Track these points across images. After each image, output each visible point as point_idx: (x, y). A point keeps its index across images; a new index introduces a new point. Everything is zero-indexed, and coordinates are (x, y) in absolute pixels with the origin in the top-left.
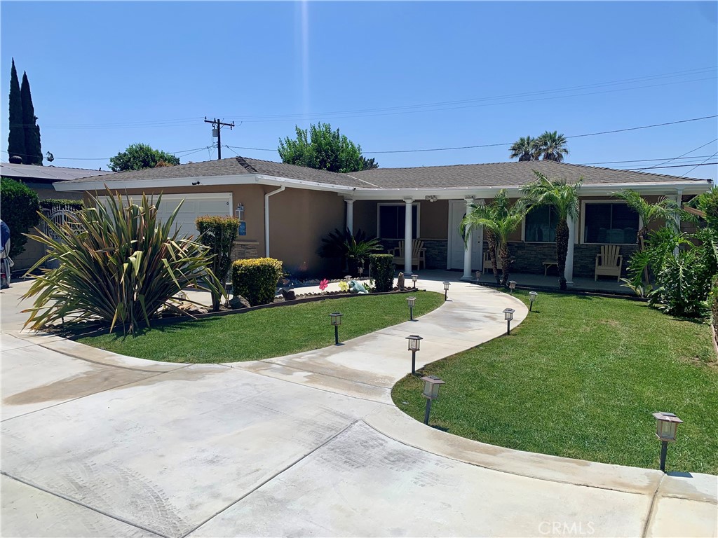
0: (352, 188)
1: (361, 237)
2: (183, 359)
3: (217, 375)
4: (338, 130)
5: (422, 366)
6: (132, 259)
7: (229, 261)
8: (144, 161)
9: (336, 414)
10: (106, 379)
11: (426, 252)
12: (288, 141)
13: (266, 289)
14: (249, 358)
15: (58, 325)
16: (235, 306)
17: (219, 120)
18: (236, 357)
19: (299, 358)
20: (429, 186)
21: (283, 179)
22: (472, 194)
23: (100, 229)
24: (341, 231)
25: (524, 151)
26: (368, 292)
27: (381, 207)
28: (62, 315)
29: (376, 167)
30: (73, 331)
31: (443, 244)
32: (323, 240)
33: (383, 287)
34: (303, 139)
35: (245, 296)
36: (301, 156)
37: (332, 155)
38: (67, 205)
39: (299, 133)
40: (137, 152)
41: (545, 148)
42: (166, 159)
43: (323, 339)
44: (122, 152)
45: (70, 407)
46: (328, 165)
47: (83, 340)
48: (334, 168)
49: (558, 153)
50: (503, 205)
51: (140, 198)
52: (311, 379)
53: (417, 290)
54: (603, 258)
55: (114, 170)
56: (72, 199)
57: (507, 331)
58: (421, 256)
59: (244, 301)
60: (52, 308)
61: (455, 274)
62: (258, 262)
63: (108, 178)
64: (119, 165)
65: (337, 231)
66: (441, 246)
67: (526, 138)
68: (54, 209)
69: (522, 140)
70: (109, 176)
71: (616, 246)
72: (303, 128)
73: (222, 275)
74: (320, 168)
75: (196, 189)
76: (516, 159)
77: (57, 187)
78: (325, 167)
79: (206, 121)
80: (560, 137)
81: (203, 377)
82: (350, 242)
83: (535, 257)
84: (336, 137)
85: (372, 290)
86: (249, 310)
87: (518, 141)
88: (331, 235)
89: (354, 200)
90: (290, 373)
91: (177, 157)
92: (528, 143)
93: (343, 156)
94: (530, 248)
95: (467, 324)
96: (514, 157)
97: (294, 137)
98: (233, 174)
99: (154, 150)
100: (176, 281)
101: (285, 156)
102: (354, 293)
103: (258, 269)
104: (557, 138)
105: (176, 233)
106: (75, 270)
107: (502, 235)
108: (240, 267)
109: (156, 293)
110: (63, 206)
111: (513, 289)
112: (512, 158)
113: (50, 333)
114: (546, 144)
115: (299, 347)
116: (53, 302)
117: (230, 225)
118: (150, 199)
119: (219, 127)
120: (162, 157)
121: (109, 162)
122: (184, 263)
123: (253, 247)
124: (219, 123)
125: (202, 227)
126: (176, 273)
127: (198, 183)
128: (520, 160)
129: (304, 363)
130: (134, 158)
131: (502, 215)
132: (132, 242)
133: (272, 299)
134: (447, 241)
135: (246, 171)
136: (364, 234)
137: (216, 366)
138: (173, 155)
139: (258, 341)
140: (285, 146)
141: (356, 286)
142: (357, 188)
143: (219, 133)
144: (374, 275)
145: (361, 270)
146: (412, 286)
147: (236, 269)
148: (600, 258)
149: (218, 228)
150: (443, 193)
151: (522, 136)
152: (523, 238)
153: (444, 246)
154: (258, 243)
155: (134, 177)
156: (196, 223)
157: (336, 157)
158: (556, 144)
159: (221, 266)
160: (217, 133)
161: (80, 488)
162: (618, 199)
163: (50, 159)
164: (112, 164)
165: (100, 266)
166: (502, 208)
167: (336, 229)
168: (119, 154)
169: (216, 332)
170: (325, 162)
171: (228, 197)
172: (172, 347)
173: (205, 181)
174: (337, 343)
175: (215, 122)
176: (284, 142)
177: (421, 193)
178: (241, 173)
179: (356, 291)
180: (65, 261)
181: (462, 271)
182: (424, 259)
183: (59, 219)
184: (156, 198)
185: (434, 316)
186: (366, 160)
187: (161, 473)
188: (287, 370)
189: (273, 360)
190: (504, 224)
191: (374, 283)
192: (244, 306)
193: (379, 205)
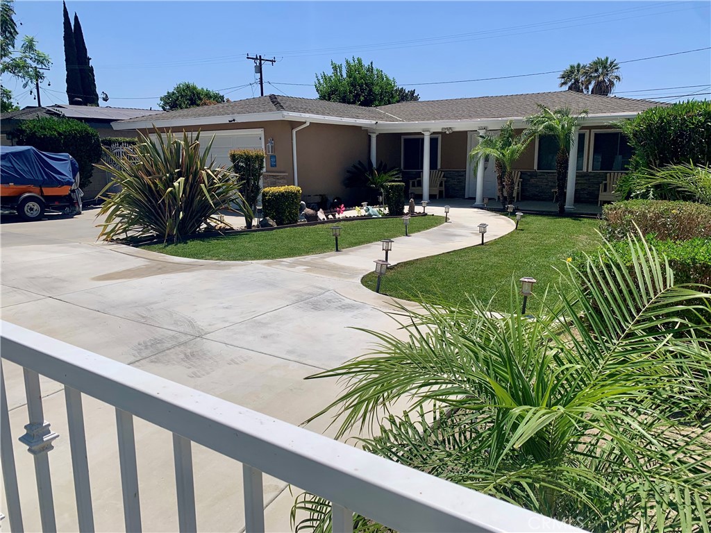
0: (374, 122)
1: (383, 168)
2: (216, 258)
3: (239, 267)
4: (372, 63)
5: (396, 264)
6: (176, 184)
7: (258, 189)
8: (191, 100)
9: (317, 287)
10: (160, 269)
11: (445, 182)
12: (325, 77)
13: (290, 213)
14: (266, 258)
15: (123, 239)
16: (264, 226)
17: (260, 56)
18: (256, 257)
19: (304, 259)
20: (449, 118)
21: (307, 115)
22: (483, 125)
23: (151, 160)
24: (366, 164)
25: (574, 79)
26: (380, 216)
27: (405, 140)
28: (125, 231)
29: (416, 99)
30: (133, 242)
31: (462, 175)
32: (348, 172)
33: (396, 212)
34: (339, 74)
35: (273, 218)
36: (337, 90)
37: (366, 89)
38: (124, 142)
39: (335, 68)
40: (184, 91)
41: (596, 75)
42: (211, 97)
43: (328, 248)
44: (171, 91)
45: (135, 282)
46: (362, 98)
47: (143, 247)
48: (367, 103)
49: (609, 80)
50: (510, 135)
51: (181, 135)
52: (308, 270)
53: (426, 214)
54: (608, 185)
55: (164, 110)
56: (127, 137)
57: (481, 242)
58: (441, 185)
59: (271, 222)
60: (118, 224)
61: (468, 201)
62: (282, 189)
63: (157, 117)
64: (168, 103)
65: (360, 163)
66: (460, 176)
67: (576, 65)
68: (113, 146)
69: (572, 67)
70: (158, 116)
71: (622, 173)
72: (338, 63)
73: (252, 200)
74: (354, 103)
75: (232, 126)
76: (566, 88)
77: (115, 126)
78: (359, 100)
79: (248, 58)
80: (612, 63)
81: (229, 268)
82: (372, 173)
83: (547, 185)
84: (370, 69)
85: (385, 216)
86: (275, 228)
87: (568, 68)
88: (355, 166)
89: (377, 133)
90: (294, 267)
91: (221, 94)
92: (578, 71)
93: (376, 89)
94: (542, 177)
95: (452, 238)
96: (564, 86)
97: (330, 72)
98: (264, 111)
99: (199, 88)
100: (211, 202)
101: (321, 91)
102: (369, 217)
103: (282, 195)
104: (609, 63)
105: (212, 164)
106: (133, 193)
107: (507, 164)
108: (267, 193)
109: (198, 212)
110: (120, 144)
111: (511, 213)
112: (561, 86)
113: (118, 243)
115: (308, 252)
116: (118, 219)
117: (257, 157)
118: (190, 136)
119: (260, 63)
120: (208, 95)
121: (159, 101)
122: (219, 187)
123: (283, 178)
124: (261, 60)
125: (233, 157)
126: (212, 196)
127: (234, 120)
128: (570, 88)
129: (306, 262)
130: (182, 96)
131: (507, 144)
132: (176, 171)
133: (296, 221)
134: (465, 171)
135: (274, 108)
136: (386, 165)
137: (240, 262)
138: (217, 92)
139: (276, 248)
140: (322, 81)
141: (370, 211)
142: (380, 122)
143: (261, 69)
144: (388, 202)
145: (381, 199)
146: (422, 211)
147: (264, 195)
148: (606, 185)
149: (248, 159)
150: (459, 125)
151: (572, 64)
152: (536, 167)
153: (462, 176)
154: (287, 174)
155: (180, 116)
156: (229, 155)
157: (371, 90)
158: (608, 71)
159: (250, 192)
160: (259, 69)
161: (143, 317)
162: (614, 128)
163: (106, 99)
164: (162, 102)
165: (152, 190)
166: (508, 138)
167: (359, 161)
168: (168, 93)
169: (244, 242)
170: (360, 95)
171: (260, 132)
172: (209, 251)
173: (240, 119)
174: (337, 250)
175: (257, 59)
176: (320, 77)
177: (437, 125)
178: (270, 110)
179: (370, 215)
180: (126, 186)
181: (475, 199)
182: (443, 188)
183: (118, 153)
184: (195, 134)
185: (426, 233)
186: (407, 92)
187: (193, 312)
188: (292, 265)
189: (284, 259)
190: (507, 152)
191: (387, 208)
192: (272, 226)
193: (403, 137)
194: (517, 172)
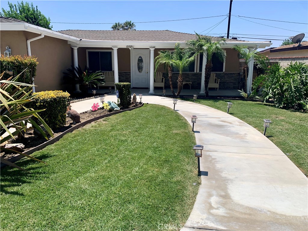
0: (79, 39)
21: (42, 29)
22: (153, 45)
25: (117, 29)
26: (119, 108)
27: (89, 53)
32: (64, 73)
41: (127, 28)
53: (143, 104)
66: (127, 75)
87: (114, 24)
89: (78, 47)
92: (119, 26)
104: (131, 24)
114: (127, 26)
117: (31, 64)
134: (130, 72)
141: (112, 105)
142: (83, 39)
151: (116, 22)
153: (129, 75)
158: (131, 27)
179: (112, 108)
193: (87, 51)
194: (160, 73)
